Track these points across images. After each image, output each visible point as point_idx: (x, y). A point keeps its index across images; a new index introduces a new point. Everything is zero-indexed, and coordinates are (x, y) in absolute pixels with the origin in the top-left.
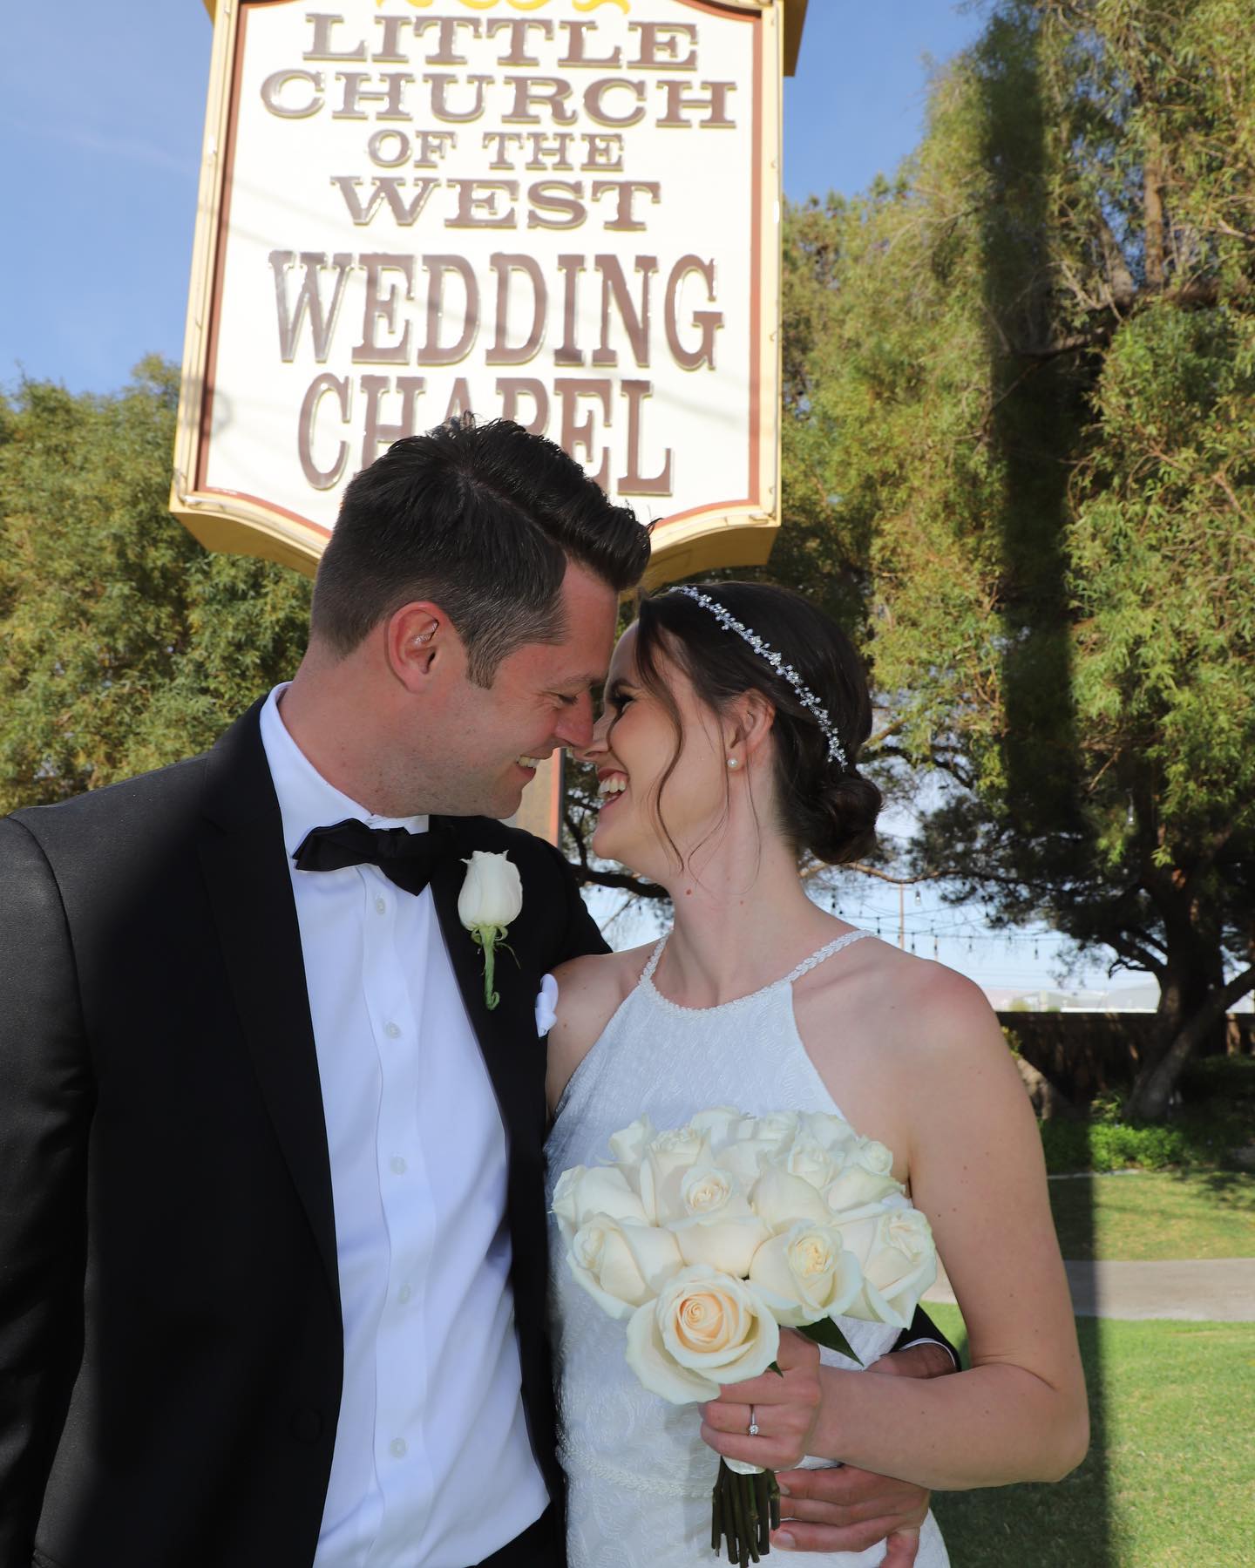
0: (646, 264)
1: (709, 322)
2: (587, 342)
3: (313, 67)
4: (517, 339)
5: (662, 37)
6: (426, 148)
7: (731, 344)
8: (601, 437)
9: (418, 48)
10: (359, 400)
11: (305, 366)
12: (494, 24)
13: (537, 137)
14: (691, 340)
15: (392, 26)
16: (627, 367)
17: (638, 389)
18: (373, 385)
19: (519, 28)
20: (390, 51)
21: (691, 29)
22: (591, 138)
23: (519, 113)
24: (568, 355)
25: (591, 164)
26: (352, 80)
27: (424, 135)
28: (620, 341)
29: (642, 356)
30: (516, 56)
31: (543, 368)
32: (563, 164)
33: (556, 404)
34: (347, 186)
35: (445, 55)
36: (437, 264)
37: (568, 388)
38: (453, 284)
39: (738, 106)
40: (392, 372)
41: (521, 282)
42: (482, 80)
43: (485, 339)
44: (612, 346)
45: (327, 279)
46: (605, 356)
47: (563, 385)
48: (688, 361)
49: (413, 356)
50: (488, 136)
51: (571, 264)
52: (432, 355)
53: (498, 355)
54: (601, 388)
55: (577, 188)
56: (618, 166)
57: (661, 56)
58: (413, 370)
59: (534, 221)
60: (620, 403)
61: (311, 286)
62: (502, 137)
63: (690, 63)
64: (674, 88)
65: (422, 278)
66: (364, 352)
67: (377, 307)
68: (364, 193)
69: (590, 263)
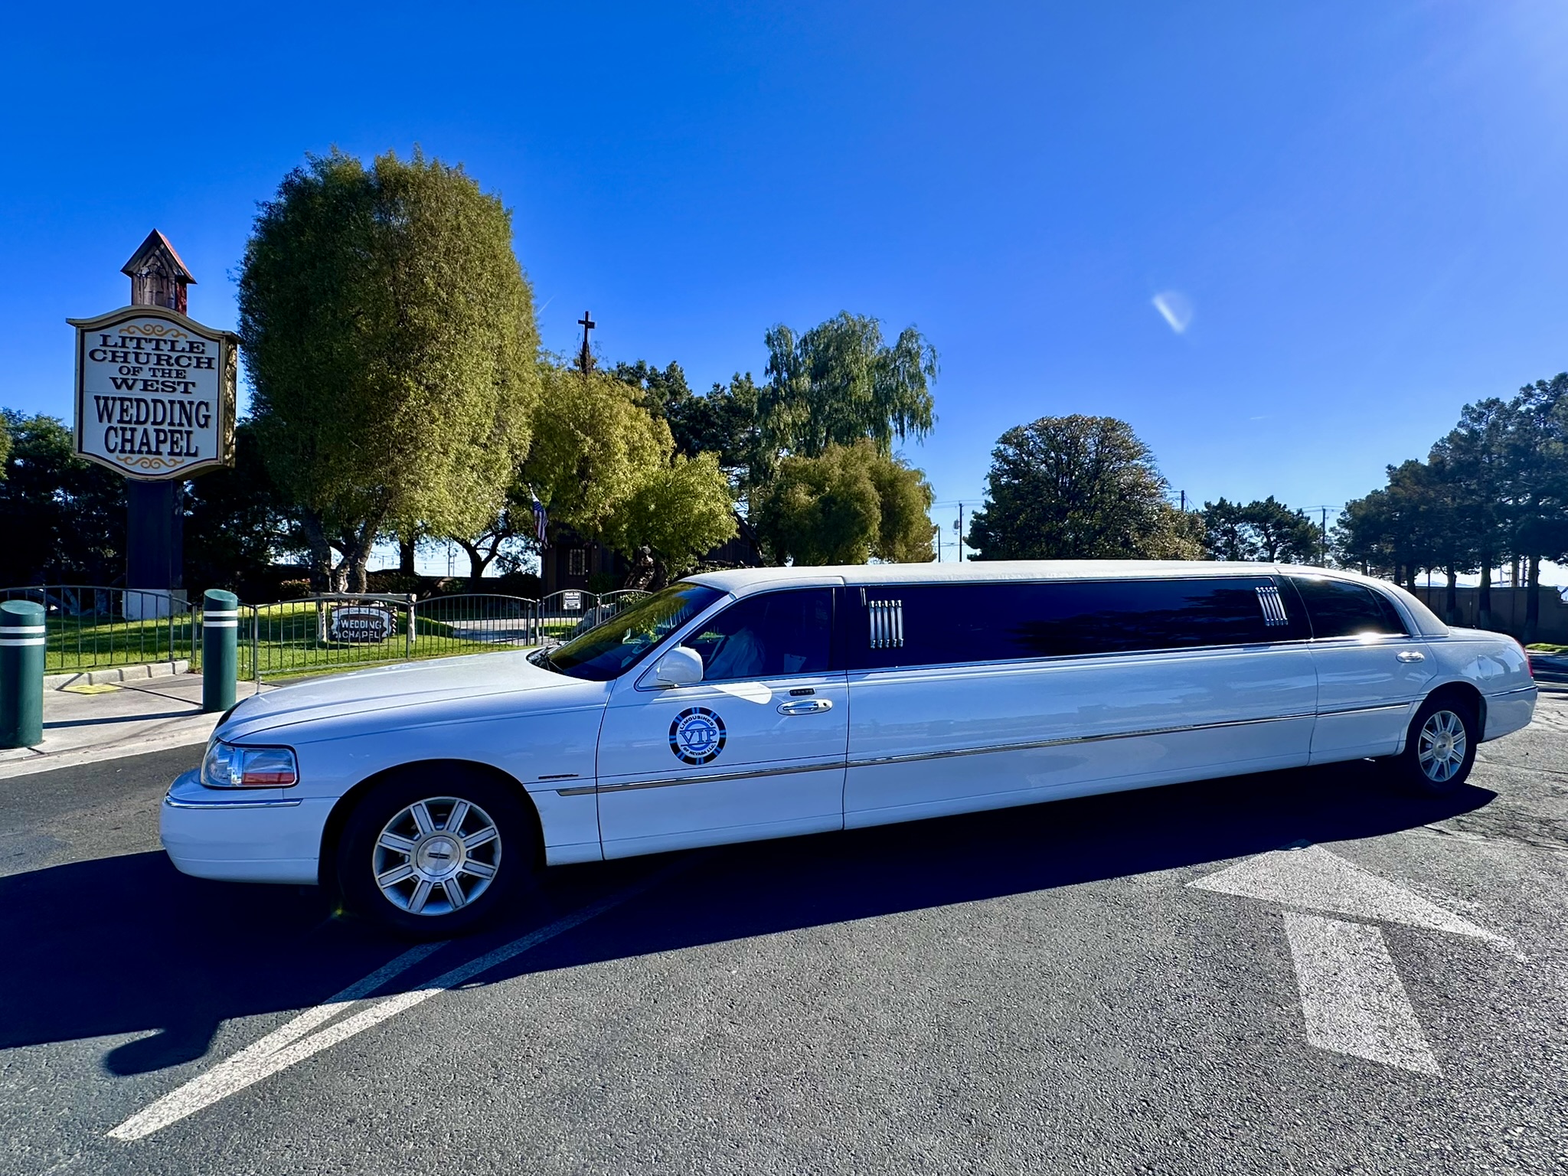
0: (191, 403)
1: (207, 417)
2: (177, 421)
3: (103, 348)
4: (159, 419)
5: (195, 345)
6: (134, 371)
7: (213, 422)
8: (181, 443)
9: (131, 345)
10: (120, 432)
11: (106, 425)
12: (151, 340)
13: (163, 370)
14: (202, 421)
15: (124, 339)
16: (186, 428)
17: (189, 433)
18: (124, 430)
19: (158, 341)
20: (123, 345)
21: (203, 344)
22: (177, 371)
23: (158, 363)
24: (172, 424)
25: (177, 377)
26: (114, 353)
27: (134, 368)
28: (184, 421)
29: (190, 425)
30: (157, 348)
32: (170, 377)
33: (169, 435)
34: (114, 380)
35: (138, 347)
36: (138, 401)
37: (172, 432)
39: (215, 364)
40: (128, 426)
41: (159, 406)
42: (148, 355)
43: (151, 419)
45: (110, 403)
46: (181, 425)
47: (170, 431)
48: (202, 426)
50: (150, 369)
51: (172, 402)
52: (138, 422)
53: (154, 423)
54: (180, 432)
55: (174, 383)
56: (184, 377)
57: (195, 350)
58: (133, 426)
59: (163, 390)
60: (185, 436)
61: (106, 405)
62: (154, 369)
63: (203, 352)
64: (198, 359)
65: (135, 404)
66: (121, 421)
68: (119, 382)
69: (177, 402)
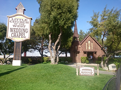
7: (28, 32)
9: (16, 20)
11: (12, 33)
14: (27, 32)
16: (24, 33)
19: (20, 19)
24: (22, 32)
26: (13, 21)
31: (21, 33)
38: (17, 29)
39: (29, 23)
43: (19, 32)
56: (24, 25)
61: (12, 29)
62: (19, 24)
63: (27, 21)
67: (14, 30)
68: (14, 26)
69: (23, 29)
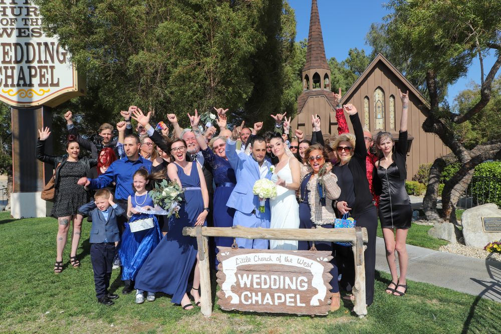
0: (53, 44)
1: (65, 54)
2: (43, 59)
4: (31, 59)
6: (11, 22)
8: (47, 76)
10: (4, 71)
13: (32, 19)
16: (50, 64)
17: (52, 68)
18: (6, 68)
23: (28, 14)
27: (11, 19)
29: (53, 61)
31: (36, 64)
32: (37, 24)
33: (38, 70)
36: (15, 45)
37: (40, 68)
38: (19, 48)
40: (9, 65)
41: (30, 48)
42: (20, 8)
43: (25, 59)
44: (47, 59)
46: (46, 61)
47: (39, 67)
48: (61, 62)
49: (13, 62)
50: (22, 19)
51: (39, 44)
52: (16, 62)
53: (27, 62)
54: (46, 67)
55: (40, 29)
58: (13, 65)
59: (33, 36)
65: (13, 47)
66: (4, 62)
67: (5, 53)
69: (43, 44)
